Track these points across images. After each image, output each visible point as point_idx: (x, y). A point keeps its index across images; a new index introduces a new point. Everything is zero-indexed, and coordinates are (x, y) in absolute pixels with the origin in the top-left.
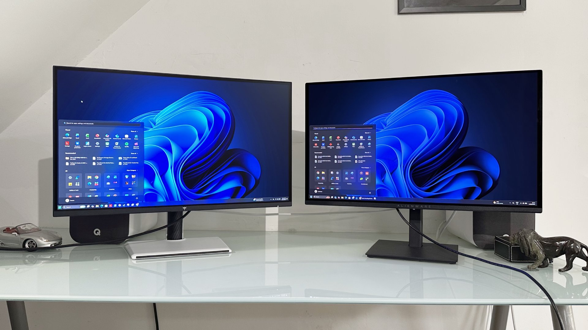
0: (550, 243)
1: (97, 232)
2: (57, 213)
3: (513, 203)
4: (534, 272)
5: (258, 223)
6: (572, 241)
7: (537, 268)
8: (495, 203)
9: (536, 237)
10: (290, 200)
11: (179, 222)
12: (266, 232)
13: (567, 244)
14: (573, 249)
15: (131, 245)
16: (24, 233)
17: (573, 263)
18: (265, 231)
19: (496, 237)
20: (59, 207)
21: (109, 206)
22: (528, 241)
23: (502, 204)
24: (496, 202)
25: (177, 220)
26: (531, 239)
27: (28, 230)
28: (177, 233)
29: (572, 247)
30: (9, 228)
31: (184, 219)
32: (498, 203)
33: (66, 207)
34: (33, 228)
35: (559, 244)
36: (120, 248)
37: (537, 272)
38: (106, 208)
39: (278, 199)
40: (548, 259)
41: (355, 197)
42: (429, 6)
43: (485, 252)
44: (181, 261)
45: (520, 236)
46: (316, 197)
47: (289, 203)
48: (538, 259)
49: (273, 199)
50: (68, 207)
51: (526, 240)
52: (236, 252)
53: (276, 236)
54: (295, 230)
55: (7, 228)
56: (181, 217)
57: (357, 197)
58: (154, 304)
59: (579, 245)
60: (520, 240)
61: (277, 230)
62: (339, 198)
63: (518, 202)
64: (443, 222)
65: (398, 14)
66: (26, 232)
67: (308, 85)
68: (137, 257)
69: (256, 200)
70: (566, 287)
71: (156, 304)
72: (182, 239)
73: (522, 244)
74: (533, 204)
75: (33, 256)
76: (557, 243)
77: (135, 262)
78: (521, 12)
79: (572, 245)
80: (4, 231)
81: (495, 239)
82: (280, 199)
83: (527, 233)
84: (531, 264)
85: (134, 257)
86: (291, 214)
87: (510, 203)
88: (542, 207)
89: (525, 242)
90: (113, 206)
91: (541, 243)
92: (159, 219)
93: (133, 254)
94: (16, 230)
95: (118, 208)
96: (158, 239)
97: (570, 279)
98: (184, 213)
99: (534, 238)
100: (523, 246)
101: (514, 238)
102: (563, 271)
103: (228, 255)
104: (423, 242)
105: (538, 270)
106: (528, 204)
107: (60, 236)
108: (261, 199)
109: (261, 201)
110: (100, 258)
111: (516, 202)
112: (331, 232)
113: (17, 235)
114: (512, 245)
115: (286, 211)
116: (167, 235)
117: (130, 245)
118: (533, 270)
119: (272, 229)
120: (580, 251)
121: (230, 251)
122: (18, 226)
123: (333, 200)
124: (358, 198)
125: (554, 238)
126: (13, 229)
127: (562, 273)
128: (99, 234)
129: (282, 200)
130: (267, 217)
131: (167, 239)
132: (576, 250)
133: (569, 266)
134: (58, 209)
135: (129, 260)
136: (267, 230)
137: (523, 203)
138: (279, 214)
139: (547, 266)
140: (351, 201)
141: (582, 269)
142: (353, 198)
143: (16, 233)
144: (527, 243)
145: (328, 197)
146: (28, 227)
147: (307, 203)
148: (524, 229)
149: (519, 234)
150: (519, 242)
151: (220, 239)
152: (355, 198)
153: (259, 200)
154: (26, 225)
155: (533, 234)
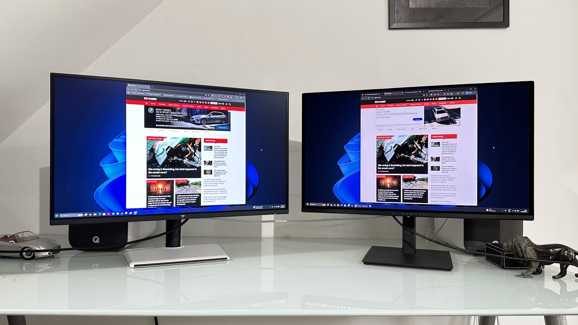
0: (545, 251)
1: (96, 240)
2: (54, 221)
3: (506, 210)
4: (528, 279)
5: (254, 230)
6: (566, 248)
7: (531, 275)
8: (487, 210)
9: (530, 245)
10: (287, 207)
11: (177, 229)
12: (262, 239)
13: (561, 252)
14: (567, 256)
15: (130, 252)
16: (22, 241)
17: (567, 270)
18: (261, 237)
19: (487, 244)
20: (56, 215)
21: (106, 214)
22: (522, 248)
23: (495, 211)
24: (489, 210)
25: (176, 228)
26: (526, 247)
27: (26, 238)
28: (175, 240)
29: (566, 255)
30: (7, 236)
31: (182, 227)
32: (490, 210)
33: (63, 216)
34: (32, 236)
35: (553, 252)
36: (118, 255)
37: (532, 278)
38: (104, 217)
39: (277, 207)
40: (541, 266)
41: (351, 204)
42: (418, 22)
43: (475, 258)
44: (180, 269)
45: (514, 244)
46: (313, 204)
47: (286, 211)
48: (532, 266)
49: (273, 207)
50: (66, 216)
51: (520, 247)
52: (234, 259)
53: (272, 242)
54: (290, 236)
55: (4, 236)
56: (179, 225)
57: (353, 204)
58: (156, 318)
59: (572, 252)
60: (515, 247)
61: (273, 236)
62: (335, 205)
63: (510, 210)
64: (431, 228)
65: (389, 29)
66: (25, 240)
67: (304, 96)
68: (135, 266)
69: (255, 208)
70: (560, 294)
71: (158, 318)
72: (180, 246)
73: (516, 251)
74: (525, 211)
75: (30, 264)
76: (551, 250)
77: (133, 270)
78: (504, 29)
79: (566, 252)
80: (2, 240)
81: (486, 245)
82: (279, 207)
83: (521, 241)
84: (526, 271)
85: (132, 265)
86: (287, 221)
87: (502, 210)
88: (533, 215)
89: (519, 249)
90: (111, 214)
91: (536, 250)
92: (157, 227)
93: (131, 262)
94: (14, 238)
95: (116, 216)
96: (157, 246)
97: (564, 285)
98: (183, 221)
99: (528, 246)
100: (517, 253)
101: (508, 245)
102: (557, 278)
103: (227, 263)
104: (416, 248)
105: (532, 277)
106: (520, 211)
107: (58, 244)
108: (261, 207)
109: (260, 208)
110: (99, 266)
111: (509, 210)
112: (324, 238)
113: (14, 243)
114: (506, 252)
115: (282, 219)
116: (165, 242)
117: (128, 252)
118: (528, 277)
119: (268, 236)
120: (574, 258)
121: (228, 258)
122: (15, 234)
123: (329, 208)
124: (354, 206)
125: (549, 245)
126: (11, 237)
127: (556, 280)
128: (98, 241)
129: (281, 207)
130: (263, 224)
131: (165, 246)
132: (569, 258)
133: (563, 273)
134: (55, 218)
135: (128, 267)
136: (262, 236)
137: (515, 211)
138: (276, 221)
139: (540, 273)
140: (347, 208)
141: (575, 276)
142: (349, 205)
143: (14, 241)
144: (521, 251)
145: (324, 205)
146: (26, 235)
147: (303, 211)
148: (518, 236)
149: (514, 241)
150: (513, 249)
151: (218, 246)
152: (350, 206)
153: (259, 208)
154: (24, 233)
155: (528, 241)
